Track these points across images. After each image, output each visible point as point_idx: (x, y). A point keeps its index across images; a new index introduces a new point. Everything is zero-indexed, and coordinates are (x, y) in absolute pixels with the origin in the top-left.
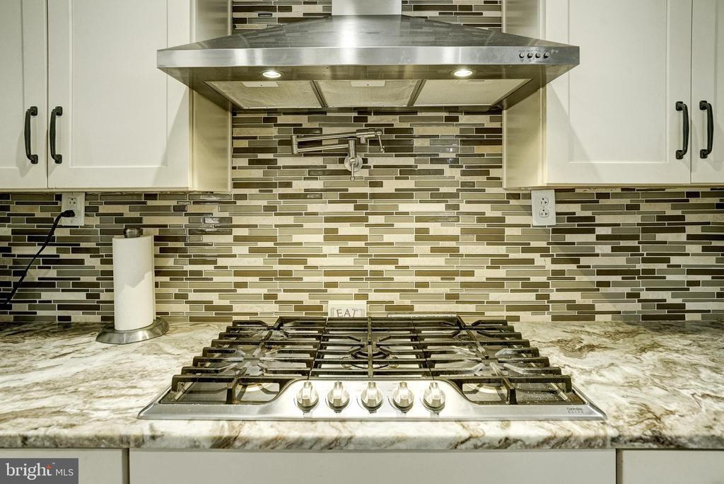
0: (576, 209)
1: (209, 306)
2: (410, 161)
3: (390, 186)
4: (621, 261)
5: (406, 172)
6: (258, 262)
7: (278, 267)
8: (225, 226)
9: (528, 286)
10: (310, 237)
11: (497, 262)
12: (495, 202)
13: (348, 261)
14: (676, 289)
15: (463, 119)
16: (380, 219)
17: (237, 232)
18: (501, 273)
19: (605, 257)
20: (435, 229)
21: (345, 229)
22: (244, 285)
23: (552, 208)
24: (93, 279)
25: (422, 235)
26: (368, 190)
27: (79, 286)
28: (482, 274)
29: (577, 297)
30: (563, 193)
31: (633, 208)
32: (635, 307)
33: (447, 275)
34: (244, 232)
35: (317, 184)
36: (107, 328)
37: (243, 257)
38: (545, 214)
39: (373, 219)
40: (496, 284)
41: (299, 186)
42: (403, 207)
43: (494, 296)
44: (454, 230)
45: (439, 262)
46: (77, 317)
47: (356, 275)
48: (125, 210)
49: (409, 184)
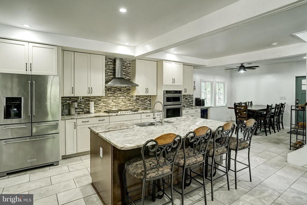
0: (137, 97)
1: (98, 110)
2: (121, 92)
3: (119, 95)
4: (142, 103)
5: (121, 93)
6: (104, 104)
7: (107, 105)
8: (100, 100)
9: (133, 106)
10: (110, 101)
11: (130, 103)
12: (130, 97)
13: (114, 104)
14: (147, 106)
15: (127, 87)
16: (118, 99)
17: (102, 101)
18: (130, 105)
19: (140, 103)
20: (124, 100)
21: (114, 100)
22: (102, 107)
23: (135, 97)
24: (83, 108)
25: (122, 101)
26: (117, 96)
27: (81, 109)
28: (128, 105)
29: (138, 107)
30: (136, 96)
31: (143, 97)
32: (143, 108)
33: (125, 105)
34: (103, 101)
35: (111, 95)
36: (88, 112)
37: (102, 104)
38: (135, 98)
39: (117, 99)
40: (130, 106)
41: (109, 95)
42: (120, 98)
43: (130, 107)
44: (126, 100)
45: (124, 104)
46: (81, 113)
47: (115, 106)
48: (87, 99)
49: (121, 95)
